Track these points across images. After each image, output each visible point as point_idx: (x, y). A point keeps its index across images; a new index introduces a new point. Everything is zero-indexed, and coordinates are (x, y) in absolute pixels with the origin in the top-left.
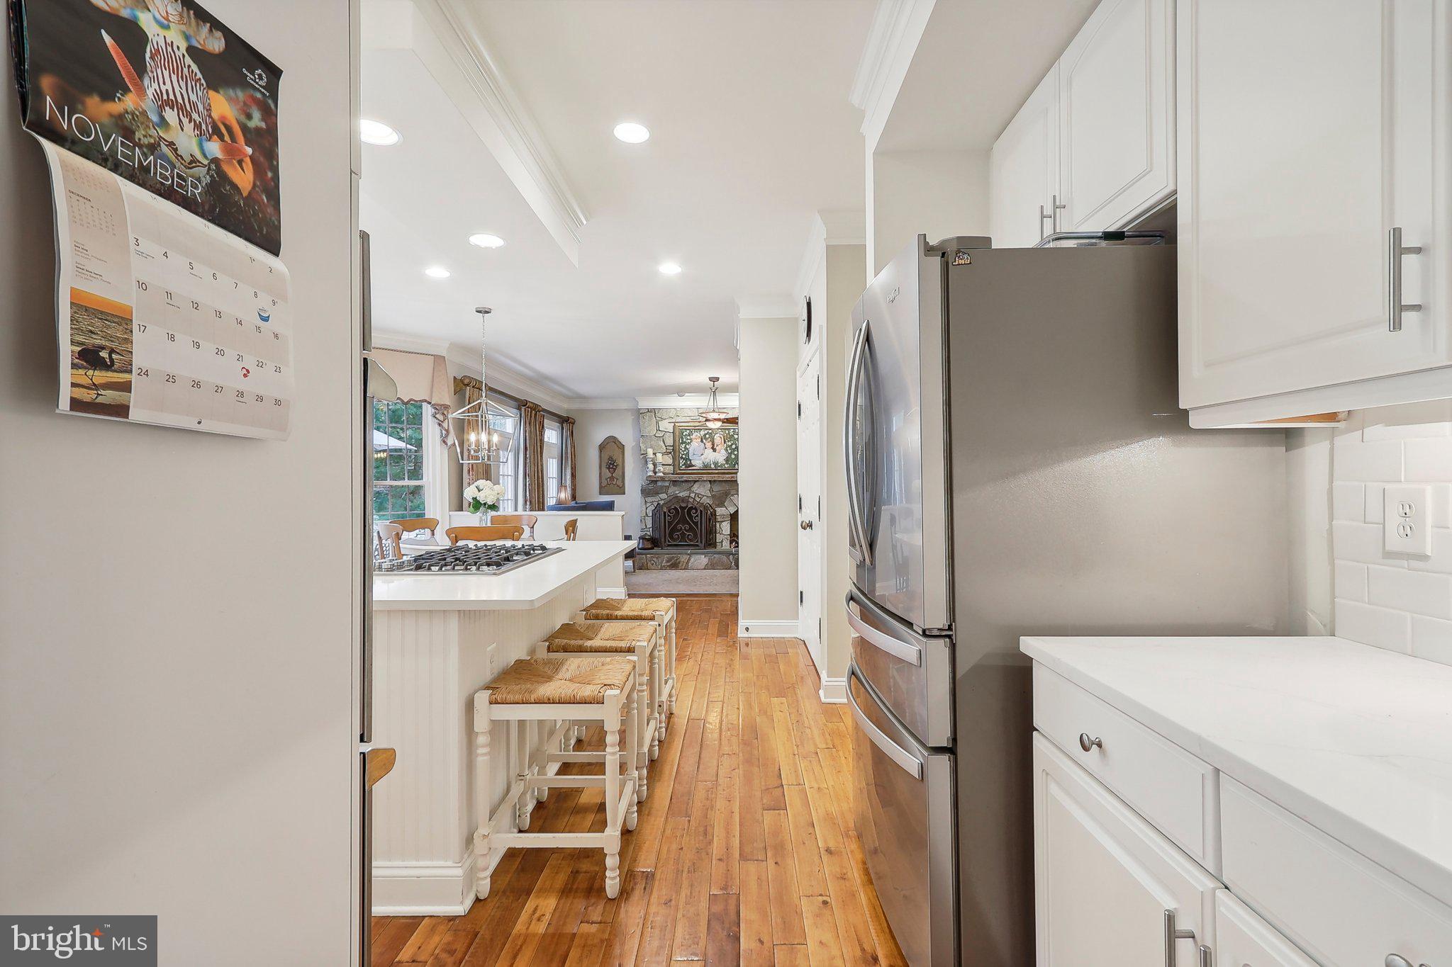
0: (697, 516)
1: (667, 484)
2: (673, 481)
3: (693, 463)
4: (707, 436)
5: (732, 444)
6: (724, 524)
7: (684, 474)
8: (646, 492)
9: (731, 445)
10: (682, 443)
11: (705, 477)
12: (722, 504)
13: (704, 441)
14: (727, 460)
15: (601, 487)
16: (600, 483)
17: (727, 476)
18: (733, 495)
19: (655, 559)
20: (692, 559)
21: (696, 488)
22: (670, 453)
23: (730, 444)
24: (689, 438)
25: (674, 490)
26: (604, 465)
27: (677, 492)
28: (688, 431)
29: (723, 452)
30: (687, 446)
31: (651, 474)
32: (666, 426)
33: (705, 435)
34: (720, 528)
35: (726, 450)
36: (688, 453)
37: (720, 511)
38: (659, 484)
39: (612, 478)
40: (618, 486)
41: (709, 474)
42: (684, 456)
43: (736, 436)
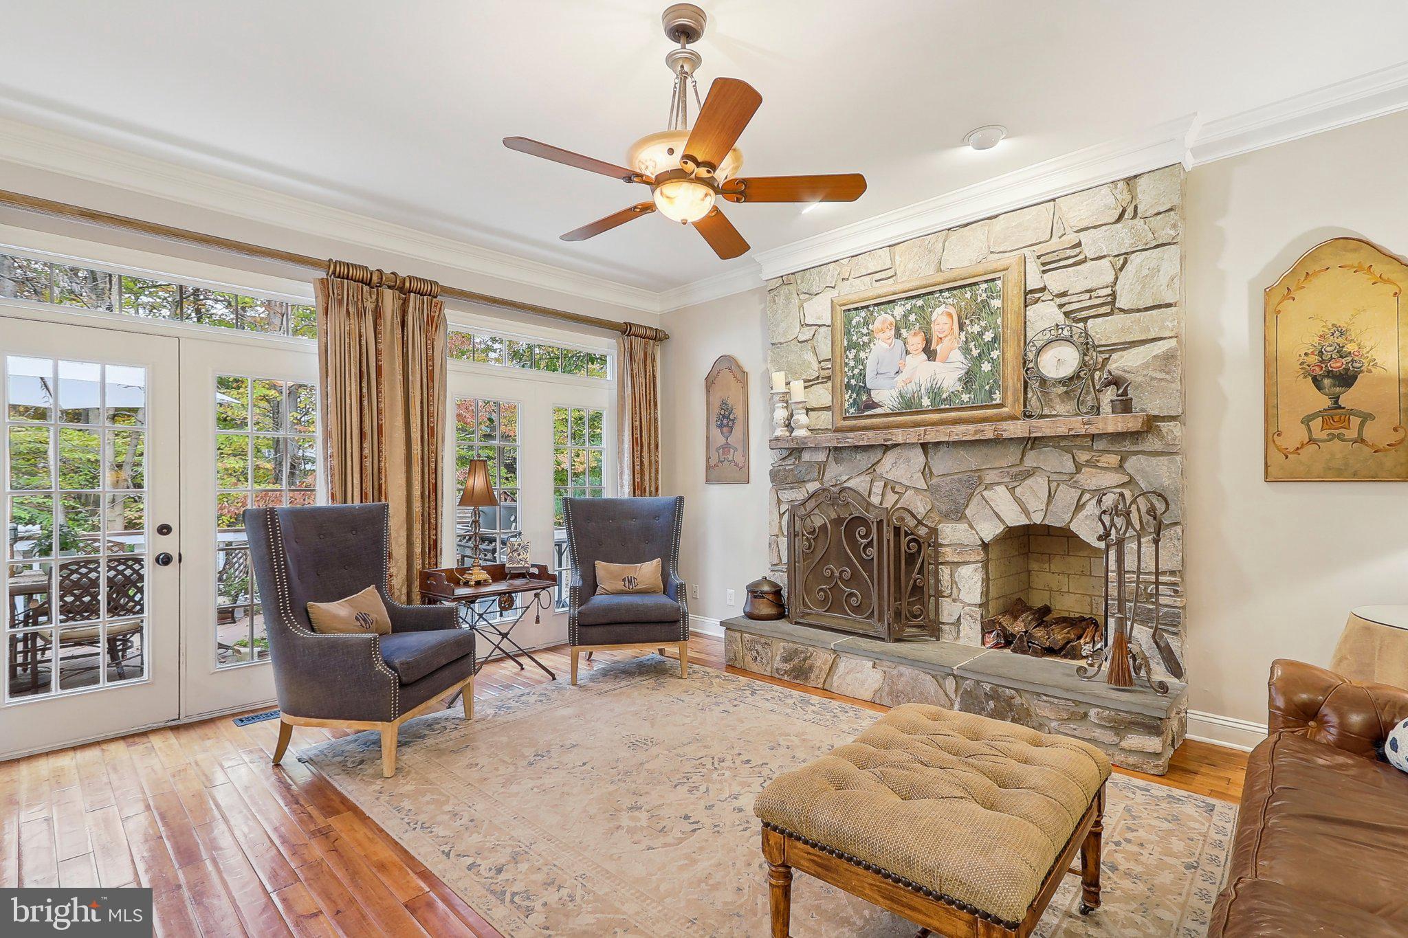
0: (870, 544)
1: (821, 457)
2: (836, 448)
3: (876, 396)
4: (912, 317)
5: (985, 329)
6: (965, 571)
7: (852, 429)
8: (780, 479)
9: (981, 334)
10: (849, 348)
11: (912, 436)
12: (957, 514)
13: (903, 331)
14: (968, 380)
15: (708, 467)
16: (708, 458)
17: (962, 428)
18: (989, 487)
19: (759, 648)
20: (842, 667)
21: (890, 466)
22: (829, 378)
23: (976, 329)
24: (865, 331)
25: (837, 473)
26: (714, 419)
27: (845, 478)
28: (863, 314)
29: (957, 356)
30: (862, 355)
31: (781, 432)
32: (819, 310)
33: (905, 316)
34: (953, 582)
35: (966, 350)
36: (863, 375)
37: (951, 533)
38: (806, 456)
39: (726, 447)
40: (737, 465)
41: (916, 425)
42: (853, 382)
43: (996, 303)
